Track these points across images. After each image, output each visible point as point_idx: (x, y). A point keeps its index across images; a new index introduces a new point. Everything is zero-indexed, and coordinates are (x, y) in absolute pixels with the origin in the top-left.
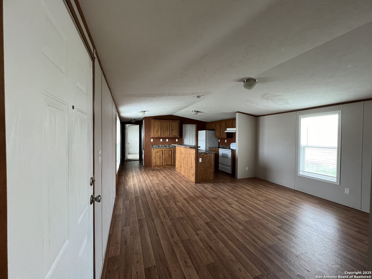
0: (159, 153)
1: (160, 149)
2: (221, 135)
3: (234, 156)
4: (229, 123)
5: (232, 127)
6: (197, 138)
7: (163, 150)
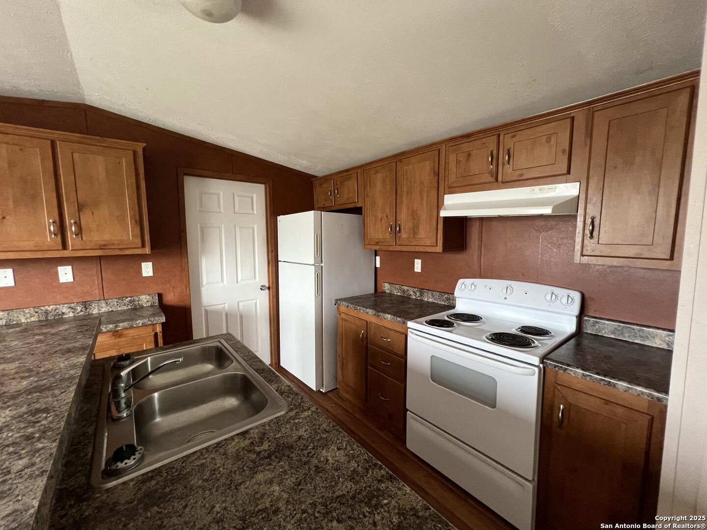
2: (404, 235)
3: (569, 407)
4: (467, 160)
5: (496, 181)
6: (272, 251)
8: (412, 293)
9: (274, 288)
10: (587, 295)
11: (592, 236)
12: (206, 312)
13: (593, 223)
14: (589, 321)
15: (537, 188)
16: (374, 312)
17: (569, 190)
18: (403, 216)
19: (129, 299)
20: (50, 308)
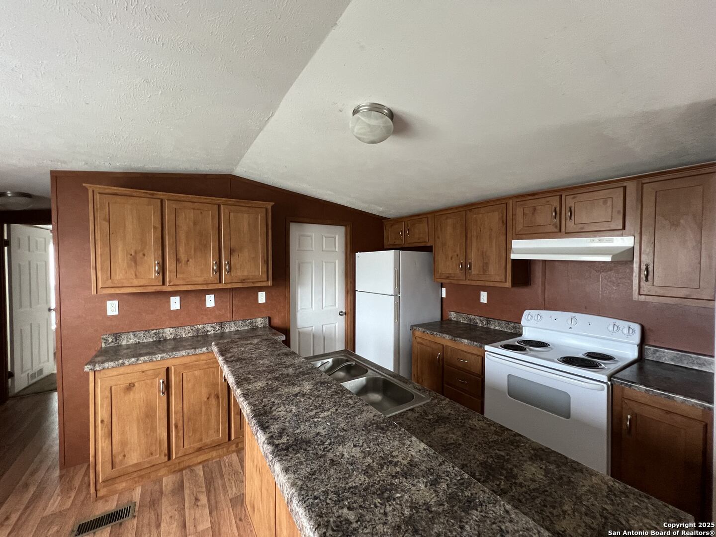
1: (145, 367)
2: (474, 271)
3: (635, 416)
4: (533, 214)
5: (559, 231)
6: (351, 282)
7: (168, 370)
8: (478, 321)
9: (350, 314)
10: (647, 327)
11: (647, 280)
12: (299, 333)
13: (647, 269)
14: (649, 350)
15: (596, 239)
16: (451, 337)
17: (625, 242)
18: (473, 256)
19: (250, 321)
20: (200, 327)
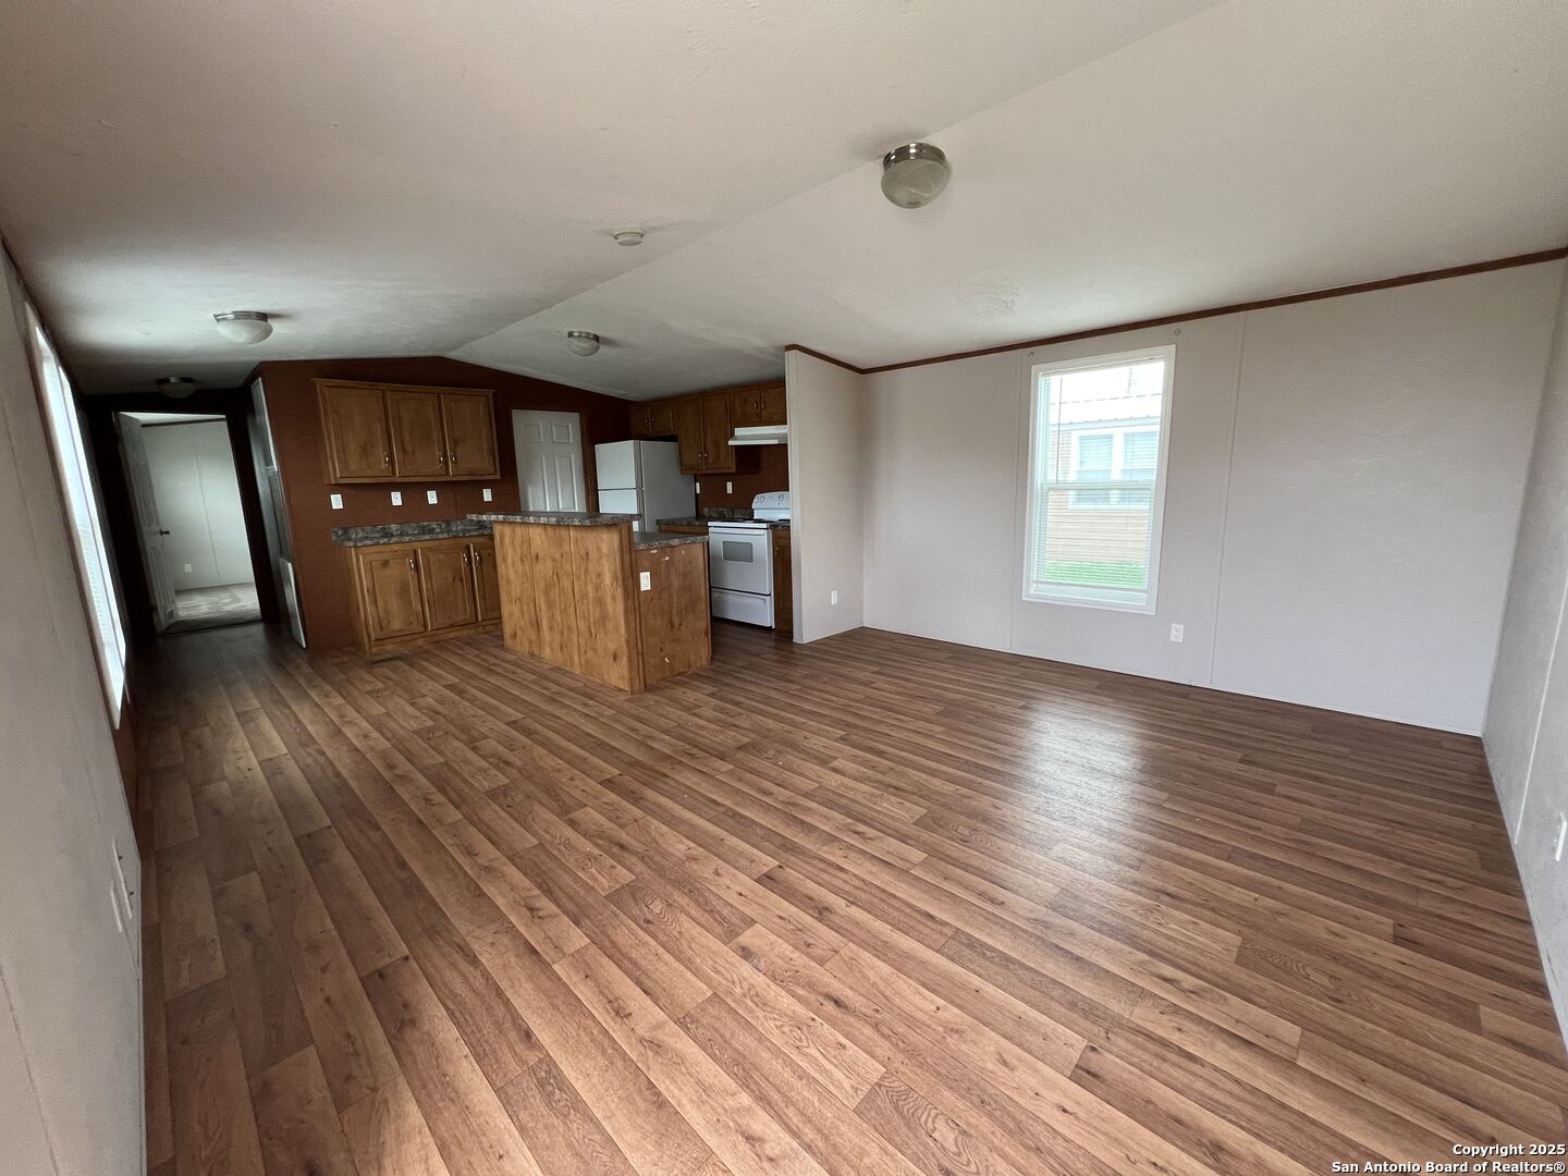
0: (393, 571)
1: (396, 547)
2: (711, 460)
4: (745, 404)
5: (761, 420)
6: (591, 480)
7: (415, 552)
8: (725, 513)
18: (709, 444)
20: (426, 524)
